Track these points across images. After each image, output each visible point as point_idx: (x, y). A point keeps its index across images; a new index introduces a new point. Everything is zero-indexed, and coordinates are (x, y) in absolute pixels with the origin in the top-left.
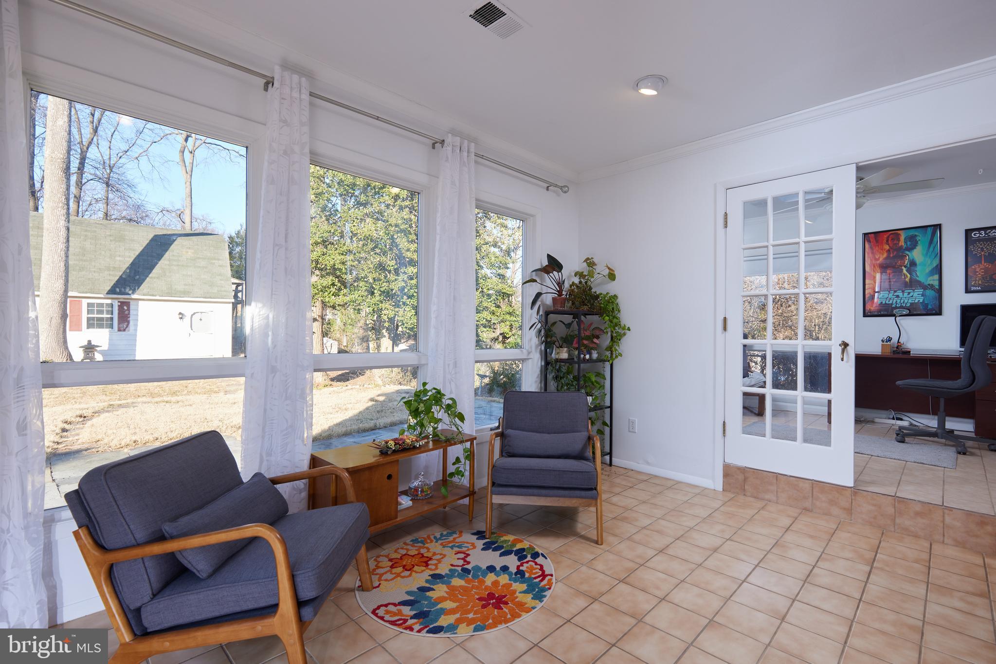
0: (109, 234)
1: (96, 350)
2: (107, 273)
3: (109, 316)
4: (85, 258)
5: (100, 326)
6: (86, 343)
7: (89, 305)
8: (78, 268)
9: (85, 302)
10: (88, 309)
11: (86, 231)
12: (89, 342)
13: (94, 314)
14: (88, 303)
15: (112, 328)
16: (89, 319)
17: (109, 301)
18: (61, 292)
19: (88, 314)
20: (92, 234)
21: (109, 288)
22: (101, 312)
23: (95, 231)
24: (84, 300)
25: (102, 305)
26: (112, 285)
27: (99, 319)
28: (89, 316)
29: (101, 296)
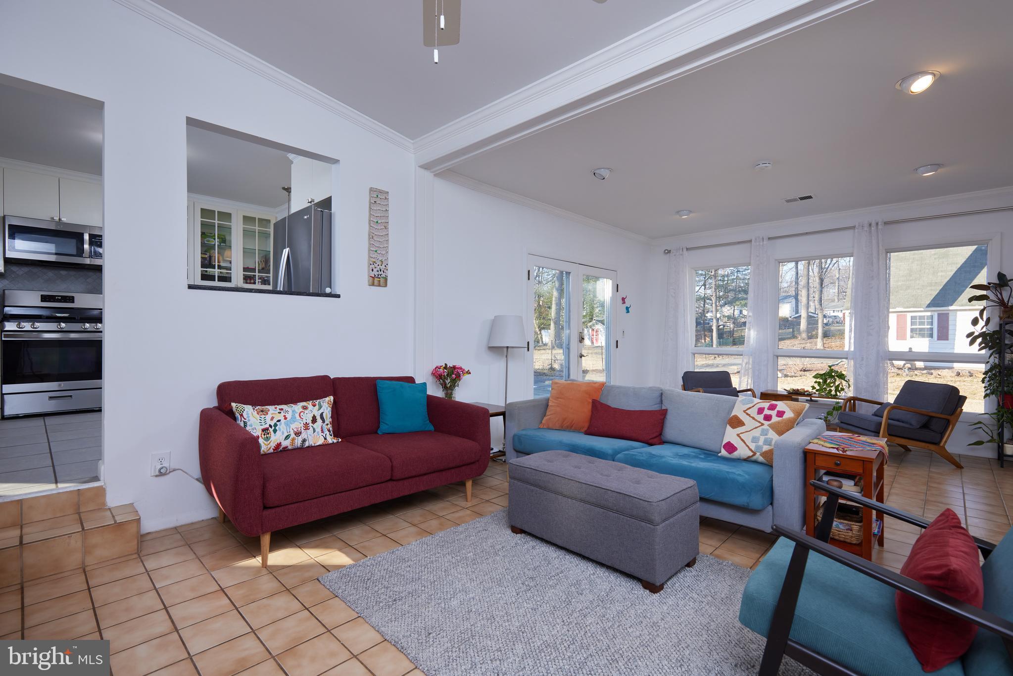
2: (928, 288)
3: (929, 327)
4: (911, 278)
5: (923, 336)
7: (912, 318)
9: (909, 315)
10: (911, 322)
11: (914, 254)
13: (916, 325)
14: (912, 317)
15: (932, 337)
16: (912, 330)
17: (929, 314)
19: (911, 325)
20: (919, 256)
21: (928, 302)
22: (922, 323)
23: (922, 253)
24: (908, 314)
25: (920, 317)
26: (932, 299)
27: (921, 330)
28: (913, 327)
29: (922, 309)
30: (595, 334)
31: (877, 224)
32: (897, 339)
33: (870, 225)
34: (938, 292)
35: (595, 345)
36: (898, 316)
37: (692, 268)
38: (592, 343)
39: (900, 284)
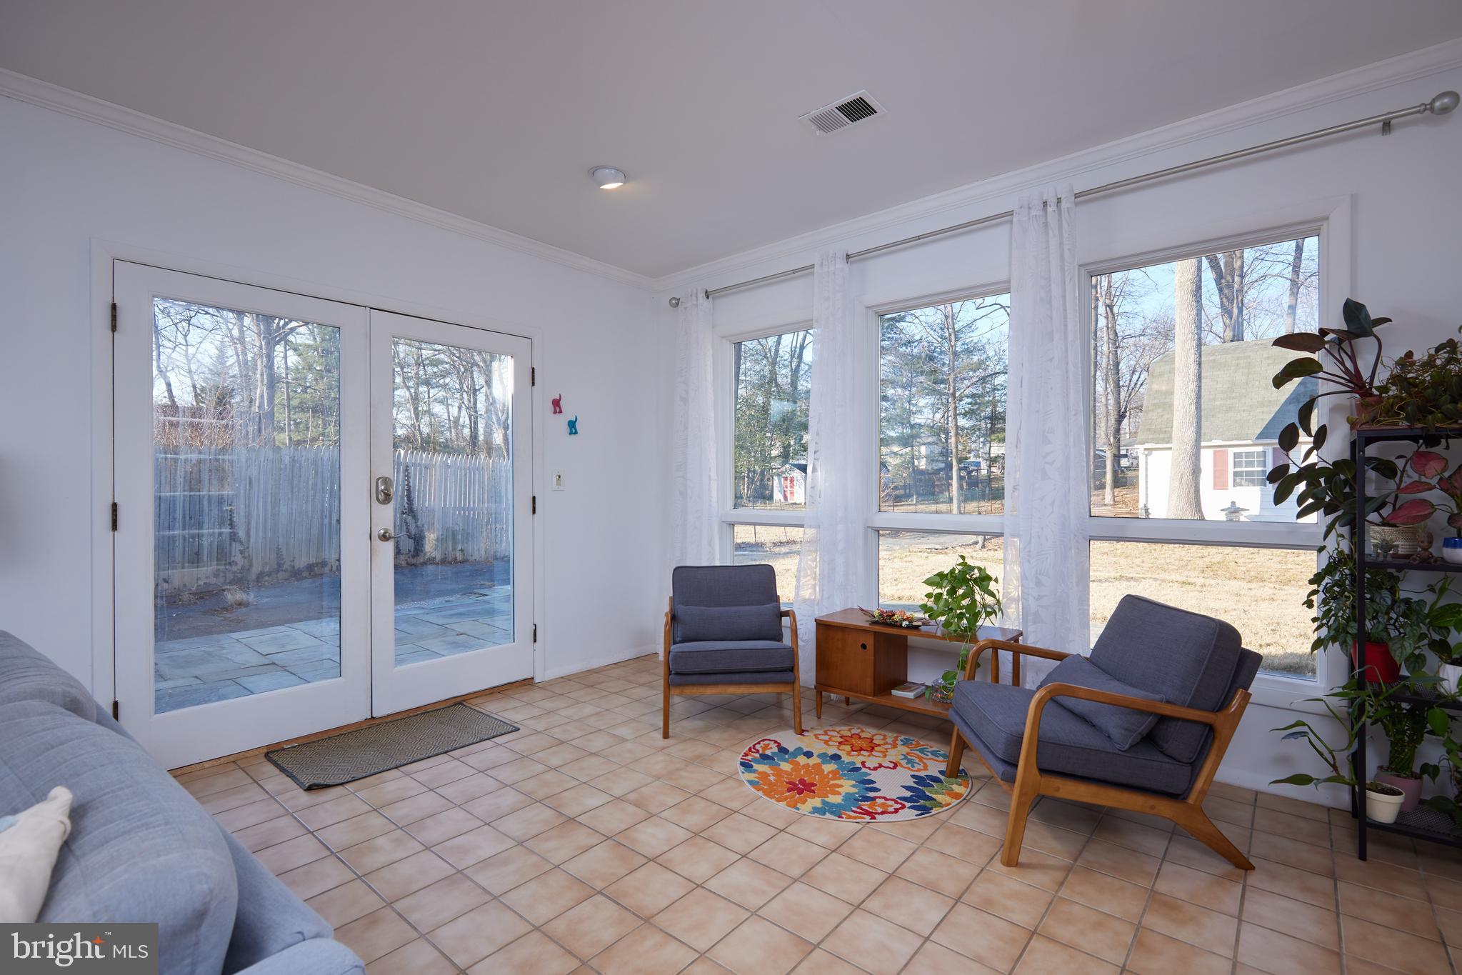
0: (1267, 356)
1: (1242, 515)
2: (1259, 409)
3: (1260, 469)
4: (1234, 395)
5: (1250, 483)
6: (1229, 505)
7: (1236, 455)
8: (1224, 409)
9: (1231, 451)
10: (1235, 462)
11: (1238, 358)
12: (1233, 503)
13: (1242, 467)
14: (1235, 454)
15: (1265, 485)
16: (1236, 474)
17: (1260, 449)
18: (1192, 442)
19: (1235, 467)
20: (1245, 361)
21: (1259, 431)
22: (1250, 464)
23: (1249, 357)
24: (1230, 449)
25: (1249, 455)
26: (1264, 426)
27: (1248, 473)
28: (1237, 469)
29: (1249, 442)
30: (789, 485)
31: (1059, 200)
32: (1215, 489)
33: (1045, 204)
34: (1272, 415)
35: (790, 501)
36: (1215, 453)
37: (723, 337)
38: (785, 498)
39: (1217, 403)
